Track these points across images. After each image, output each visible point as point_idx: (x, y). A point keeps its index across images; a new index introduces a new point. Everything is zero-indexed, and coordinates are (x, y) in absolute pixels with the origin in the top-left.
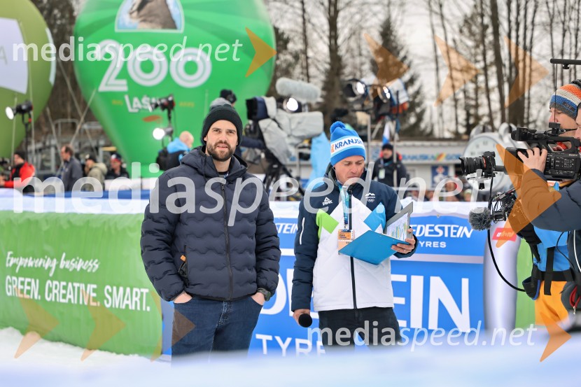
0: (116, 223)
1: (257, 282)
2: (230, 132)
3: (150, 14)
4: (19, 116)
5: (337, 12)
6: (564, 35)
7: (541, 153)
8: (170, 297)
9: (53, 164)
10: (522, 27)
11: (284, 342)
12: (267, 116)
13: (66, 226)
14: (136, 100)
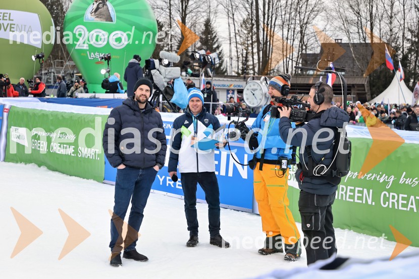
0: (84, 118)
1: (156, 160)
2: (147, 90)
3: (100, 14)
4: (38, 60)
5: (186, 15)
6: (288, 31)
7: (288, 109)
8: (115, 166)
9: (52, 81)
10: (269, 26)
11: (161, 178)
12: (155, 68)
13: (61, 118)
14: (92, 54)
